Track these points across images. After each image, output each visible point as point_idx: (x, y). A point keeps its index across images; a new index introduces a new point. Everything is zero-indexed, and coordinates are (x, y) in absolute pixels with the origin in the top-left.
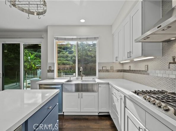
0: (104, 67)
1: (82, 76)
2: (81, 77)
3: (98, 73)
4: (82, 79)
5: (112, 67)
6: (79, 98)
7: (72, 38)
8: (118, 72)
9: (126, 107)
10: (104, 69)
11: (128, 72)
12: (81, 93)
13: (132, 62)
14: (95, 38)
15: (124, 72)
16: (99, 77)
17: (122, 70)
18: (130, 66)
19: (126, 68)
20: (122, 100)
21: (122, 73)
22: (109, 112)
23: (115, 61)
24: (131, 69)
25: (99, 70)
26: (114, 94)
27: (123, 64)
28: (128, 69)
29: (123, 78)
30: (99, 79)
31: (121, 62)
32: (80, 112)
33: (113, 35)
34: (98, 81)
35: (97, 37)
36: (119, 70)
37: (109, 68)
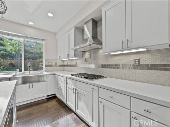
0: (50, 63)
1: (30, 71)
2: (28, 72)
3: (45, 68)
4: (30, 73)
5: (56, 63)
6: (29, 88)
7: (18, 35)
8: (60, 66)
9: (67, 83)
10: (50, 64)
11: (67, 66)
12: (32, 84)
13: (69, 60)
14: (42, 39)
15: (64, 66)
16: (45, 70)
17: (63, 65)
18: (68, 63)
19: (66, 63)
20: (65, 81)
21: (63, 67)
22: (55, 94)
23: (58, 59)
24: (69, 64)
25: (46, 65)
26: (60, 79)
27: (63, 61)
28: (67, 64)
29: (64, 70)
30: (46, 72)
31: (62, 60)
32: (30, 100)
33: (57, 40)
34: (45, 73)
35: (44, 39)
36: (61, 65)
37: (54, 64)
